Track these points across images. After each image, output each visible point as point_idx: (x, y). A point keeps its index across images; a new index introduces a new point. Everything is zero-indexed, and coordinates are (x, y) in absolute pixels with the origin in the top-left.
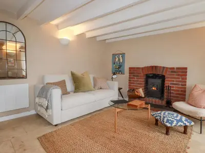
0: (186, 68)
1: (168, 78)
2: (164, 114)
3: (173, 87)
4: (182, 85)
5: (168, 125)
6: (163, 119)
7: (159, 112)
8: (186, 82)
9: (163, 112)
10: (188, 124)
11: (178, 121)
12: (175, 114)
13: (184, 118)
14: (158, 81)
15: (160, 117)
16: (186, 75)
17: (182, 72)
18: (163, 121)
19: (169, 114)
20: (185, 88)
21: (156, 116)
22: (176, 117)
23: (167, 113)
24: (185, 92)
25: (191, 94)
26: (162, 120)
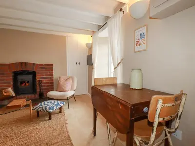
0: (52, 65)
1: (39, 73)
2: (45, 104)
3: (44, 81)
4: (50, 78)
5: (51, 111)
6: (46, 108)
7: (39, 104)
8: (53, 75)
9: (43, 103)
10: (62, 105)
11: (56, 105)
12: (53, 101)
13: (59, 102)
14: (29, 78)
15: (42, 107)
16: (52, 70)
17: (49, 67)
18: (46, 110)
19: (48, 103)
20: (53, 80)
21: (39, 109)
22: (54, 103)
23: (46, 103)
24: (53, 83)
25: (58, 83)
26: (44, 110)
